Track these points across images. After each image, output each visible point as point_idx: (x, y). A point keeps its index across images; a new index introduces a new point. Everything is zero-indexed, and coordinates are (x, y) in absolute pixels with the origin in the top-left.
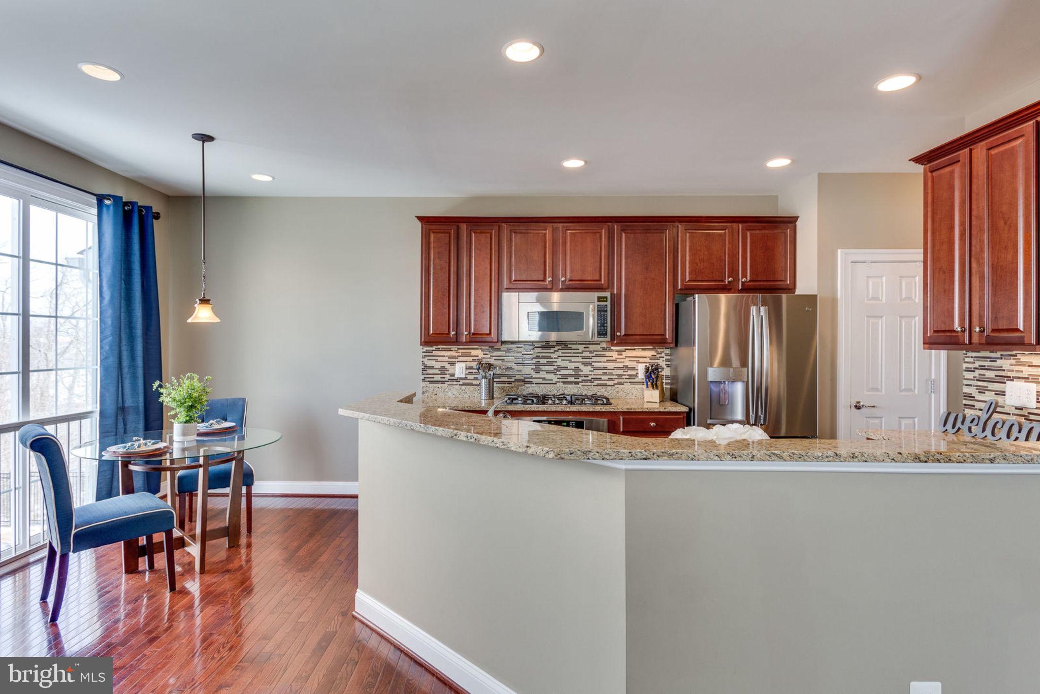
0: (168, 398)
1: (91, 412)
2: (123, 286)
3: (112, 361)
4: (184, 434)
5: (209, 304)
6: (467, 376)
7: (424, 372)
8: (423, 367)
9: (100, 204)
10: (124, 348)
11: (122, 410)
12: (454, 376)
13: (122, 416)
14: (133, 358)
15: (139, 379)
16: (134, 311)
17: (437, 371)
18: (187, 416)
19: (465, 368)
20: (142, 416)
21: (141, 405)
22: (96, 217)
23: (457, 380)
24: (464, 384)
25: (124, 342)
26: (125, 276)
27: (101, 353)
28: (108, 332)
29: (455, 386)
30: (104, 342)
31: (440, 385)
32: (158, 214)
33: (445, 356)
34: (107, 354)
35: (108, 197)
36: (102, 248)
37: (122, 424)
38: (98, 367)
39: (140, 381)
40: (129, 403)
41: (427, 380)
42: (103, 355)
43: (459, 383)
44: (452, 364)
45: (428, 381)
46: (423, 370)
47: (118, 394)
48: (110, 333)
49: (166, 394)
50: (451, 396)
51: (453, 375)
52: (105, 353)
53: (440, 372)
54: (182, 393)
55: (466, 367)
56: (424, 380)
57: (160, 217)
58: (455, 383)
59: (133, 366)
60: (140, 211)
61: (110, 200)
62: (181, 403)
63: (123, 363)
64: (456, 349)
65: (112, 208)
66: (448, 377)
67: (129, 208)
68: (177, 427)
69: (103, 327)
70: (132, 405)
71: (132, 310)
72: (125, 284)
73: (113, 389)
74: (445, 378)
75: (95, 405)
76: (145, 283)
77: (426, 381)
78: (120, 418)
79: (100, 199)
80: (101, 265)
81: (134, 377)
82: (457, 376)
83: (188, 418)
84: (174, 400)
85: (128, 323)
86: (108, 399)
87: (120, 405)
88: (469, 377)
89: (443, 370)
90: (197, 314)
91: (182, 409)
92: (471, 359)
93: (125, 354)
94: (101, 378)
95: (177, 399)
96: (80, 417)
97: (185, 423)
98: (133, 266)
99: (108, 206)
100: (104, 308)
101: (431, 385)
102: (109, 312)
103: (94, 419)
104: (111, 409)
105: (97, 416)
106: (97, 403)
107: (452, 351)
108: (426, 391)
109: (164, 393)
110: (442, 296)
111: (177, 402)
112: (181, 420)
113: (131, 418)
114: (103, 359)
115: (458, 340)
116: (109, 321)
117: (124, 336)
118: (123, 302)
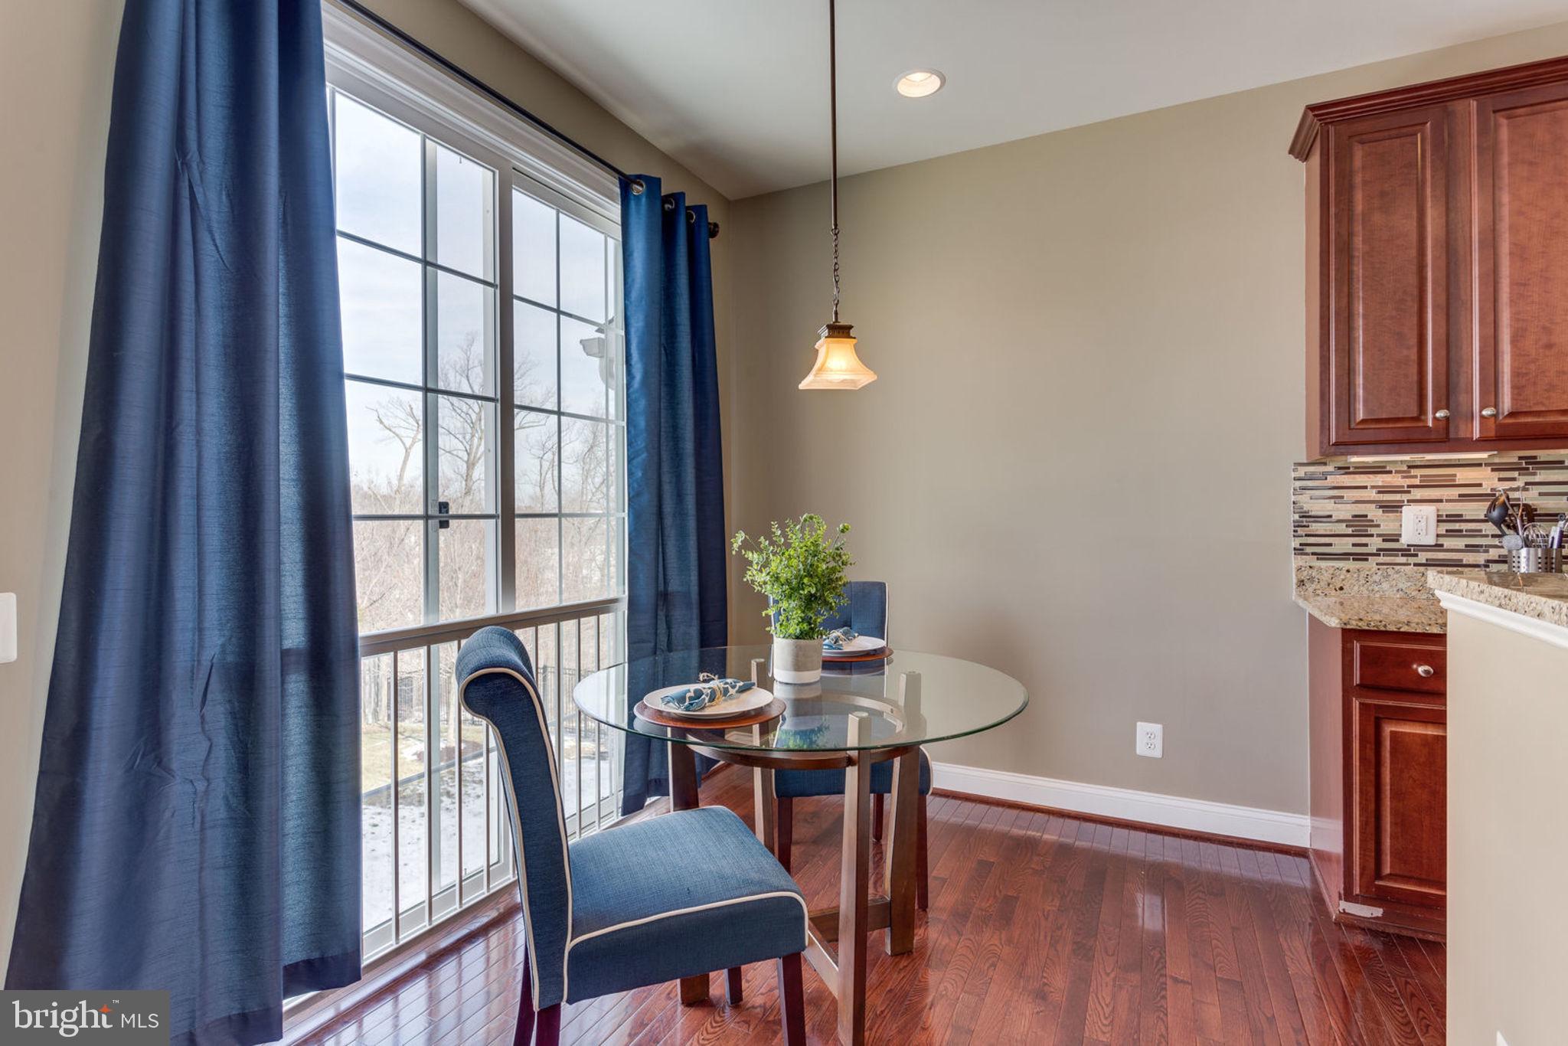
0: (764, 574)
1: (614, 601)
2: (664, 358)
3: (647, 499)
4: (799, 665)
5: (849, 337)
6: (1441, 541)
7: (1300, 531)
8: (1297, 517)
9: (626, 193)
10: (666, 478)
11: (663, 597)
12: (1398, 541)
13: (664, 610)
14: (679, 496)
15: (691, 537)
16: (680, 406)
17: (1342, 528)
18: (803, 620)
19: (1433, 519)
20: (695, 612)
21: (694, 589)
22: (620, 227)
23: (1408, 552)
24: (1430, 564)
25: (666, 467)
26: (666, 339)
27: (629, 486)
28: (641, 443)
29: (1403, 568)
30: (635, 462)
31: (1351, 565)
32: (716, 225)
33: (1365, 487)
34: (640, 486)
35: (638, 179)
36: (630, 280)
37: (665, 627)
38: (625, 515)
39: (692, 542)
40: (674, 585)
41: (1309, 550)
42: (633, 488)
43: (1412, 560)
44: (1393, 508)
45: (1313, 554)
46: (1298, 525)
47: (658, 567)
48: (643, 445)
49: (757, 563)
50: (1391, 593)
51: (1395, 538)
52: (636, 485)
53: (1349, 531)
54: (794, 562)
55: (1438, 516)
56: (1299, 551)
57: (718, 231)
58: (1403, 560)
59: (680, 513)
60: (689, 217)
61: (642, 186)
62: (793, 589)
63: (664, 507)
64: (1405, 468)
65: (644, 200)
66: (1375, 543)
67: (670, 207)
68: (781, 649)
69: (633, 432)
70: (680, 589)
71: (678, 404)
72: (667, 354)
73: (648, 555)
74: (1366, 545)
75: (621, 588)
76: (697, 355)
77: (1307, 554)
78: (661, 614)
79: (626, 183)
80: (629, 314)
81: (682, 535)
82: (1405, 541)
83: (805, 626)
84: (777, 579)
85: (671, 430)
86: (641, 576)
87: (661, 588)
88: (1448, 543)
89: (1360, 525)
90: (823, 365)
91: (793, 604)
92: (1454, 493)
93: (668, 489)
94: (629, 534)
95: (783, 577)
96: (596, 609)
97: (797, 638)
98: (678, 318)
99: (638, 198)
100: (633, 397)
101: (1323, 564)
102: (642, 404)
103: (620, 614)
104: (647, 595)
105: (623, 607)
106: (624, 584)
107: (1390, 472)
108: (1311, 579)
109: (754, 562)
110: (1394, 313)
111: (782, 585)
112: (791, 631)
113: (678, 614)
114: (633, 497)
115: (1452, 435)
116: (642, 423)
117: (665, 456)
118: (663, 389)
